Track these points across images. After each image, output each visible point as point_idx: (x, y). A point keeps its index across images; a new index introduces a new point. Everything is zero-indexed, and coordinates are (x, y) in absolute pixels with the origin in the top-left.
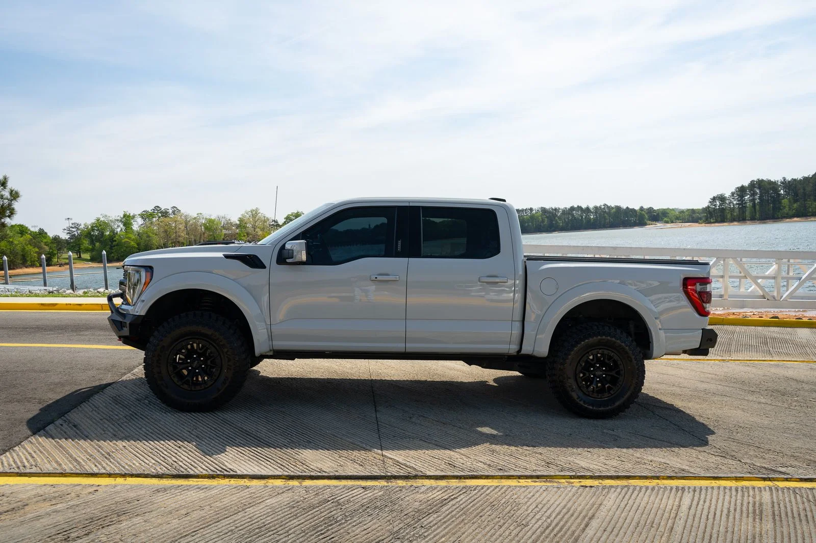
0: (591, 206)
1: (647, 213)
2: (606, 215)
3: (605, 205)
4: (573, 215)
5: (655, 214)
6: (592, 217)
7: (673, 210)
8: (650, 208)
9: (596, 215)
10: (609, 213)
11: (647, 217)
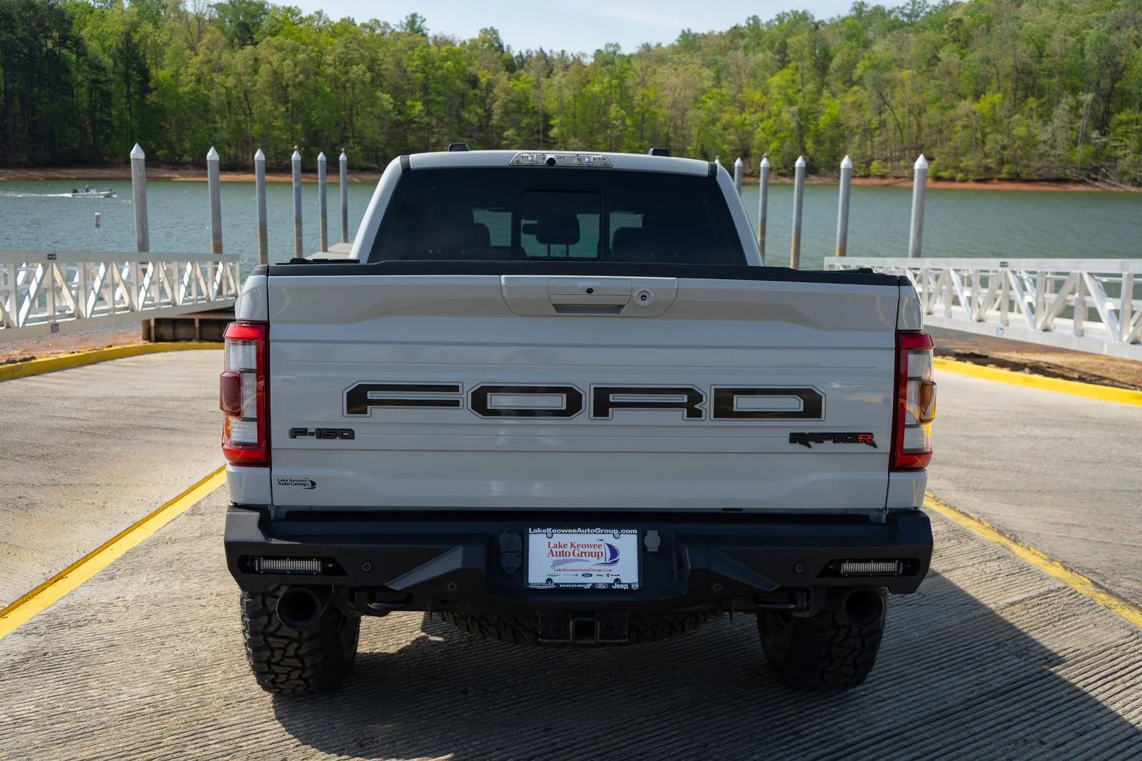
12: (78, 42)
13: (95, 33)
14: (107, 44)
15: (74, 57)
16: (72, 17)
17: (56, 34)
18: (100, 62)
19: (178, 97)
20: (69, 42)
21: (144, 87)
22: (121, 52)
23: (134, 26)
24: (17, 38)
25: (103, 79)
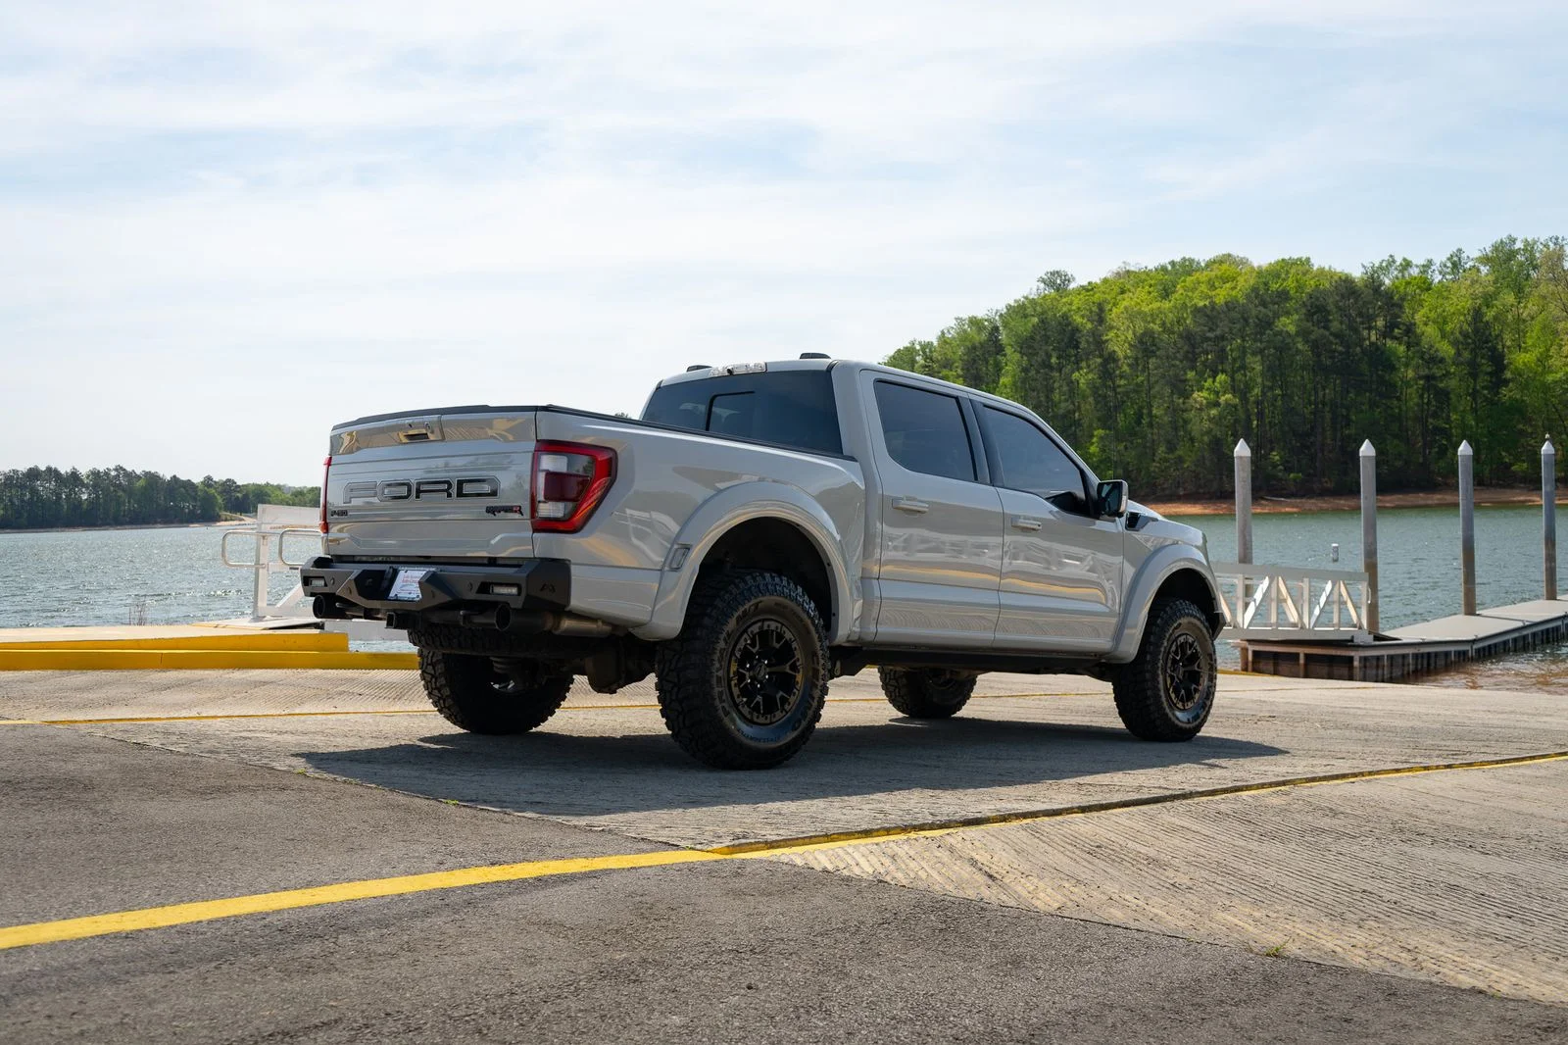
0: (83, 470)
1: (220, 493)
2: (120, 493)
3: (119, 469)
4: (34, 491)
5: (239, 495)
6: (85, 497)
7: (279, 487)
8: (229, 480)
9: (96, 492)
10: (129, 491)
11: (220, 500)
12: (1410, 329)
13: (1432, 315)
14: (1448, 328)
15: (1402, 348)
16: (1403, 299)
17: (1380, 323)
18: (1437, 350)
19: (1546, 388)
20: (1396, 330)
21: (1498, 380)
22: (1466, 336)
23: (1488, 299)
24: (1331, 334)
25: (1438, 373)
